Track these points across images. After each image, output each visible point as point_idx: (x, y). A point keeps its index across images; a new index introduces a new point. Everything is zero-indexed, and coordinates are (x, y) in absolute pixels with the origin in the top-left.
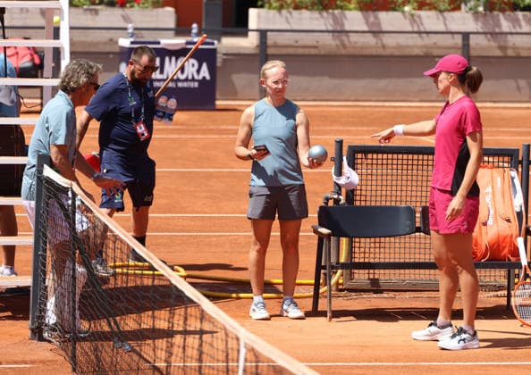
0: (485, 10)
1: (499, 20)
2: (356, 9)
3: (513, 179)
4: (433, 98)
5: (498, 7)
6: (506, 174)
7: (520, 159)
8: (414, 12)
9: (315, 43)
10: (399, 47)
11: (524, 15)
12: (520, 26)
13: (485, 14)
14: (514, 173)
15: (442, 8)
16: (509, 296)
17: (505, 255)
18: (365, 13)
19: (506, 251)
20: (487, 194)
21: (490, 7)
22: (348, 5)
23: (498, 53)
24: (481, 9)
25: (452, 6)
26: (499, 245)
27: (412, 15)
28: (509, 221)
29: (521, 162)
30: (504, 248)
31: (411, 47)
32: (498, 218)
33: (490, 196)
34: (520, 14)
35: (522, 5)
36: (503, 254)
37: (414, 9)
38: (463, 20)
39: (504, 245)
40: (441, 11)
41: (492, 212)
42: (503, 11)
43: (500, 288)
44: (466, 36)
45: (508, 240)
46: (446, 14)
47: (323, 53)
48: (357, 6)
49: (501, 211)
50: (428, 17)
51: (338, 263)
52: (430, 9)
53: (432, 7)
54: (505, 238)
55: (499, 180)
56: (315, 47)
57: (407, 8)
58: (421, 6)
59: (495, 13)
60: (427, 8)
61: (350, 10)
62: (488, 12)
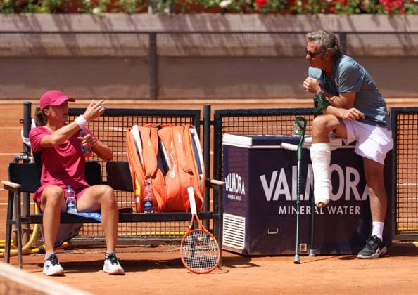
0: (171, 11)
2: (46, 11)
3: (193, 135)
4: (123, 96)
5: (183, 9)
7: (202, 119)
8: (103, 14)
9: (7, 45)
10: (89, 48)
11: (210, 17)
12: (206, 25)
13: (171, 17)
14: (193, 130)
15: (130, 10)
16: (193, 251)
18: (56, 16)
21: (176, 9)
22: (39, 8)
24: (167, 11)
25: (139, 8)
27: (101, 18)
28: (191, 173)
29: (202, 123)
31: (101, 48)
32: (181, 170)
35: (206, 7)
37: (103, 12)
38: (149, 21)
40: (129, 13)
42: (187, 12)
44: (153, 35)
46: (133, 16)
47: (15, 54)
48: (47, 8)
50: (116, 19)
51: (28, 216)
52: (118, 12)
53: (121, 9)
55: (179, 137)
56: (9, 49)
57: (96, 11)
58: (109, 8)
59: (181, 15)
60: (115, 10)
61: (42, 12)
62: (174, 15)
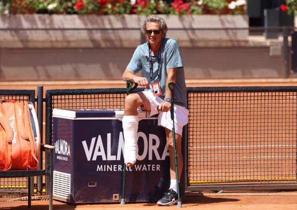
0: (10, 13)
1: (20, 20)
3: (30, 110)
5: (19, 11)
6: (25, 106)
7: (36, 97)
11: (39, 17)
12: (36, 24)
13: (10, 16)
14: (31, 106)
16: (30, 200)
17: (26, 166)
19: (27, 162)
20: (11, 121)
21: (14, 11)
23: (20, 45)
24: (7, 12)
26: (21, 158)
28: (28, 140)
29: (36, 100)
30: (25, 160)
32: (20, 137)
33: (14, 122)
34: (36, 16)
35: (37, 9)
36: (24, 165)
39: (25, 158)
41: (15, 134)
42: (23, 13)
43: (23, 195)
45: (28, 154)
49: (22, 132)
54: (26, 152)
55: (20, 111)
62: (12, 15)
